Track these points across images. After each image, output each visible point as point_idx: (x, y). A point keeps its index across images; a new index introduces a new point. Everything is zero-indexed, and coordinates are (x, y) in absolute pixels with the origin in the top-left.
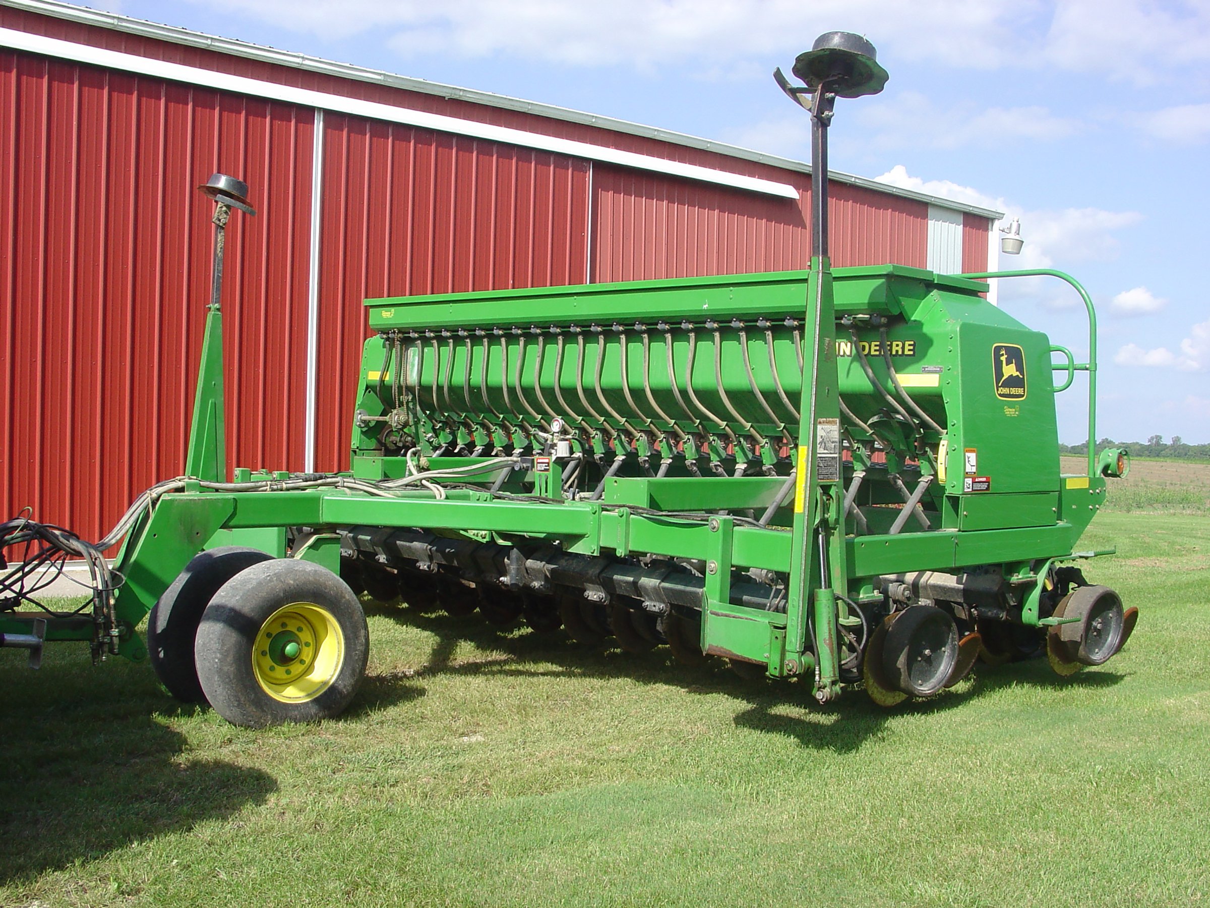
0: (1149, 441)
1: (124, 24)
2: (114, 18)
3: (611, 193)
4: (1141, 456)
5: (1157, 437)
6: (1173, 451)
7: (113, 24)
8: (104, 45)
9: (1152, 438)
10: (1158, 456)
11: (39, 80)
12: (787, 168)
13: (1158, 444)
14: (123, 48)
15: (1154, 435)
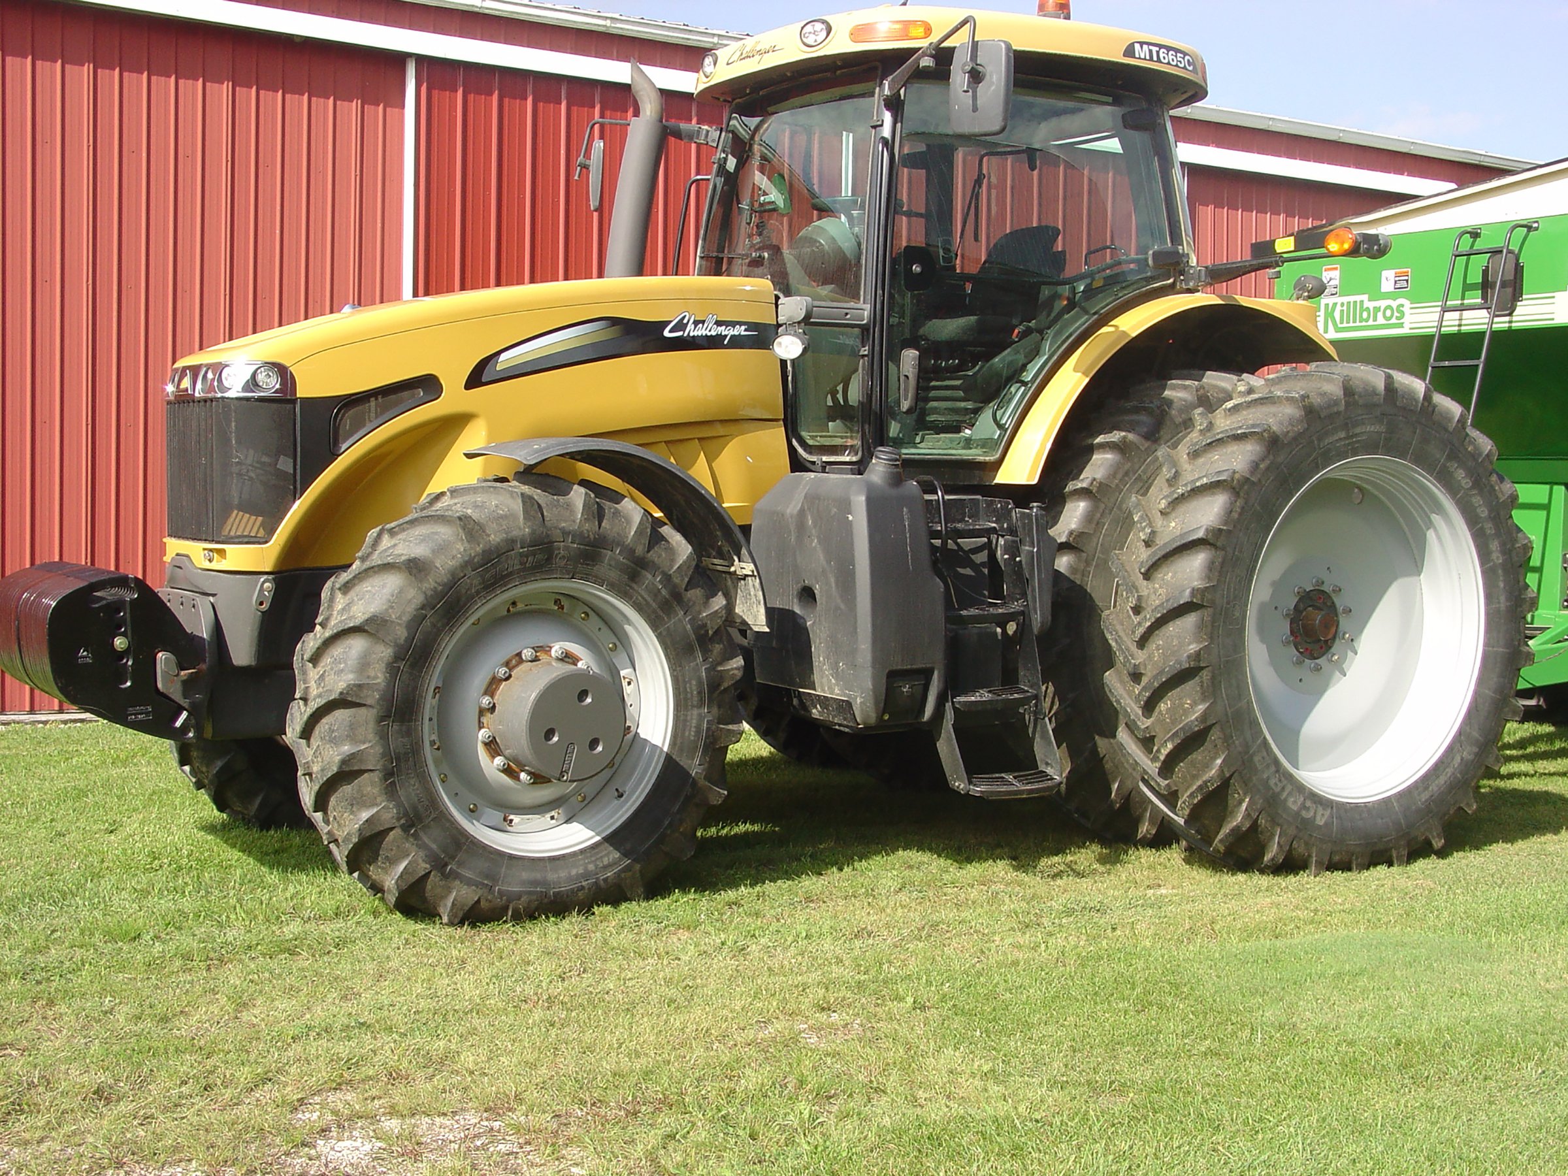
1: (618, 25)
2: (607, 18)
3: (1211, 208)
7: (605, 26)
8: (593, 53)
11: (523, 102)
12: (1452, 159)
14: (615, 54)
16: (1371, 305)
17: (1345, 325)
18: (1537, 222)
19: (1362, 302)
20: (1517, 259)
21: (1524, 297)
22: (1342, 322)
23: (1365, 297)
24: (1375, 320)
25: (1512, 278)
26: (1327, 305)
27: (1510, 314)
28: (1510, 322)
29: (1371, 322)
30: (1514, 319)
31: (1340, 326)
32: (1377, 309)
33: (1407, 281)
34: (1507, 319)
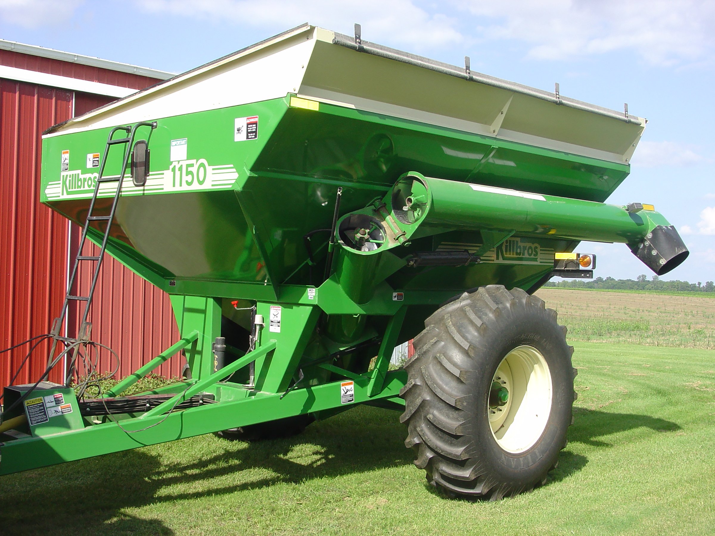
0: (638, 278)
4: (633, 288)
5: (643, 276)
6: (653, 285)
9: (640, 277)
10: (644, 289)
13: (643, 280)
15: (641, 275)
16: (82, 177)
17: (71, 190)
18: (156, 122)
19: (78, 174)
20: (147, 148)
21: (150, 173)
22: (70, 189)
23: (79, 172)
24: (84, 187)
25: (145, 160)
26: (63, 176)
27: (143, 185)
28: (144, 190)
29: (82, 189)
30: (146, 188)
31: (69, 190)
32: (85, 179)
33: (98, 161)
34: (142, 188)
